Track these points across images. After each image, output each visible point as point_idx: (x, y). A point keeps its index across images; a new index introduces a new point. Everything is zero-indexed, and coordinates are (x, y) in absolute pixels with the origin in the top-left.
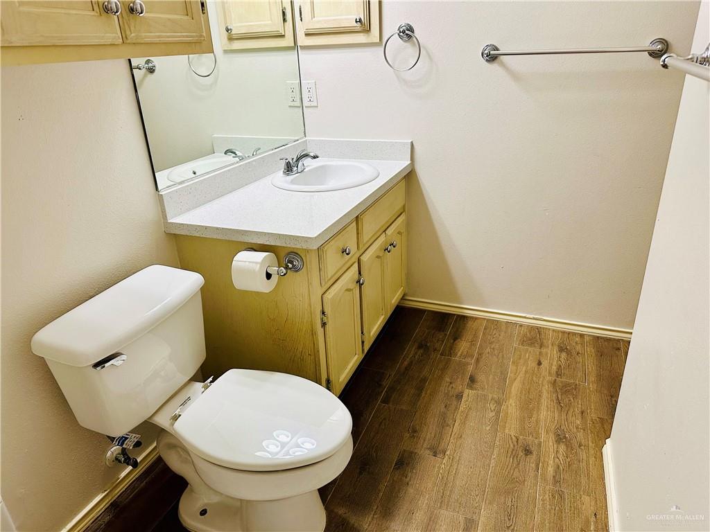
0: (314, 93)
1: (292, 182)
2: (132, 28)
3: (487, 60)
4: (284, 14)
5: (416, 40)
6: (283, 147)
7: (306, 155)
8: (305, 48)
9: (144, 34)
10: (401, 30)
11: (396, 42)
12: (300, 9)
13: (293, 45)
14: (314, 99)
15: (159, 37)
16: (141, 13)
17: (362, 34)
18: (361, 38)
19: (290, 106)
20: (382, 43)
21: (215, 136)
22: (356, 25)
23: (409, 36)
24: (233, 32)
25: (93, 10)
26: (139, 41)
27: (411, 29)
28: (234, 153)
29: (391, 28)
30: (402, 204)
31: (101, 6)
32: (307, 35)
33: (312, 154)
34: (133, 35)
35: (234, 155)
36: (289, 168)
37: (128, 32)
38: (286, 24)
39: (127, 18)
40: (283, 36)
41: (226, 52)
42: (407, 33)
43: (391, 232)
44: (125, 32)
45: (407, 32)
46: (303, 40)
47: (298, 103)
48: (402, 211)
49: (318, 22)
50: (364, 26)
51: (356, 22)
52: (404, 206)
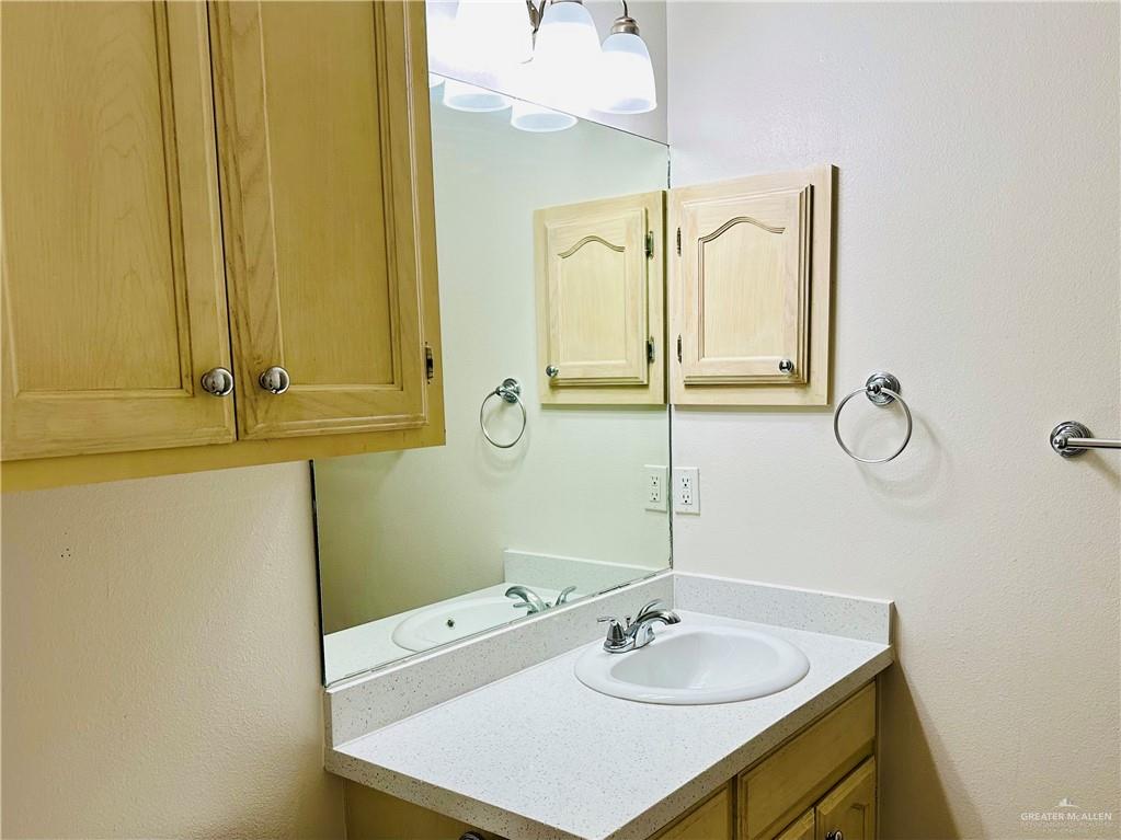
0: (695, 491)
1: (616, 672)
2: (260, 414)
3: (1063, 454)
4: (650, 348)
5: (902, 407)
6: (619, 590)
7: (657, 615)
8: (681, 408)
9: (285, 423)
10: (872, 386)
11: (859, 409)
12: (679, 341)
13: (662, 402)
14: (693, 499)
15: (319, 425)
16: (281, 388)
17: (793, 389)
18: (791, 397)
19: (647, 510)
20: (832, 406)
21: (510, 551)
22: (781, 373)
23: (891, 398)
24: (558, 376)
25: (181, 387)
26: (275, 435)
27: (894, 385)
28: (524, 596)
29: (852, 380)
30: (868, 739)
31: (197, 380)
32: (688, 386)
33: (666, 615)
34: (259, 426)
35: (521, 600)
36: (617, 638)
37: (250, 422)
38: (653, 366)
39: (253, 397)
40: (646, 386)
41: (545, 407)
42: (887, 391)
43: (831, 808)
44: (245, 420)
45: (883, 390)
46: (679, 395)
47: (663, 506)
48: (865, 753)
49: (711, 365)
50: (797, 375)
51: (781, 367)
52: (874, 742)
